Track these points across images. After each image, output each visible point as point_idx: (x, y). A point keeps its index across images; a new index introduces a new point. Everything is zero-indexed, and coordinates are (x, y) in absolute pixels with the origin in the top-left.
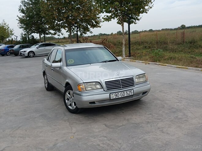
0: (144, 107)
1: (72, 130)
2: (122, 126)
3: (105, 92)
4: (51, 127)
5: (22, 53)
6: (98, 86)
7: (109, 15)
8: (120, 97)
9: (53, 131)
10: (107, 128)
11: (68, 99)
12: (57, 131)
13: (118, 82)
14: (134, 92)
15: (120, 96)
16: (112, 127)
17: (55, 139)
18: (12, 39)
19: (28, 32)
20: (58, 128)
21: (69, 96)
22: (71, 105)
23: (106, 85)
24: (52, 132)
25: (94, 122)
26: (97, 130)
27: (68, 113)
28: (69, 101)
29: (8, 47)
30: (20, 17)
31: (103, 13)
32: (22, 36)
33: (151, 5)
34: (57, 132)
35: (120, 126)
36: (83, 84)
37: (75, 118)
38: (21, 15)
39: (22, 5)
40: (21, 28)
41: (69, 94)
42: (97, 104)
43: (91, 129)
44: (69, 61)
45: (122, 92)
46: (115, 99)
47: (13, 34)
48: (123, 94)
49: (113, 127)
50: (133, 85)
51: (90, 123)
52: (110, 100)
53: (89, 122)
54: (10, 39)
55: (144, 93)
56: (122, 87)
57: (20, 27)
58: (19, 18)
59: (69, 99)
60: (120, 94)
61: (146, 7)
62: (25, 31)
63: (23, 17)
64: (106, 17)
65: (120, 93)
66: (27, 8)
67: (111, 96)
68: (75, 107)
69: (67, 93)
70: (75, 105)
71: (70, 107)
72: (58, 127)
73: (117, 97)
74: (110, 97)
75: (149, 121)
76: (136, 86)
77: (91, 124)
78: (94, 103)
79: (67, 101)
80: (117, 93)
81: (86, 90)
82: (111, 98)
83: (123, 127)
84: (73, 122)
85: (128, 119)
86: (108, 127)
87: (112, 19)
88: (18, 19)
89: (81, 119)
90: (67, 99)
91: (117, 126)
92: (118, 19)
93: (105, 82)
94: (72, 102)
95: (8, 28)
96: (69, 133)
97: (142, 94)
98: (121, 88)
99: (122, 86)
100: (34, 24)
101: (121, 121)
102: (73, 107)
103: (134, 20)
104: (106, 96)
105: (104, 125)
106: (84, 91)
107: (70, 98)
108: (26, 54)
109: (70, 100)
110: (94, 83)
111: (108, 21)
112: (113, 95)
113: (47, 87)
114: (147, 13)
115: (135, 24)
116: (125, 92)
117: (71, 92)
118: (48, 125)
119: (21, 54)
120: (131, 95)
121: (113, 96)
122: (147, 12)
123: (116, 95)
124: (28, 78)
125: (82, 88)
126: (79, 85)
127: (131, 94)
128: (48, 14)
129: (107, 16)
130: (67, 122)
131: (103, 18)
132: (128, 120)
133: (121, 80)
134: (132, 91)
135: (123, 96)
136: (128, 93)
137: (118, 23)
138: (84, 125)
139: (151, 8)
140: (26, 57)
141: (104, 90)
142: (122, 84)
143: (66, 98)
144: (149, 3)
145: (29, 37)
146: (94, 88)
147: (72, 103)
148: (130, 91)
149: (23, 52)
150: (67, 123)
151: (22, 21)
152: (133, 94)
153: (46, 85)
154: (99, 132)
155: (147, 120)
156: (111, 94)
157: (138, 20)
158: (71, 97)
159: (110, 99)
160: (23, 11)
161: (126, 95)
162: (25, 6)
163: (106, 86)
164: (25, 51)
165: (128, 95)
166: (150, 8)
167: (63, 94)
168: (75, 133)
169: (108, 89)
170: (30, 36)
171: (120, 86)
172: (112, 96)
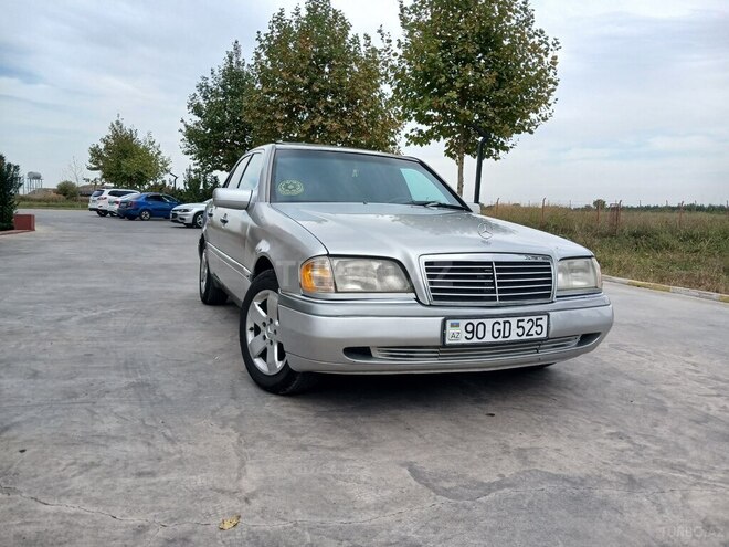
0: (575, 397)
1: (239, 478)
2: (500, 485)
3: (420, 307)
4: (149, 444)
5: (178, 213)
6: (394, 281)
7: (425, 128)
8: (488, 339)
9: (149, 469)
10: (420, 486)
11: (257, 330)
12: (166, 473)
13: (483, 270)
14: (552, 329)
15: (489, 334)
16: (447, 485)
17: (135, 520)
18: (164, 182)
19: (203, 167)
20: (178, 456)
21: (263, 314)
22: (263, 355)
23: (429, 277)
24: (140, 474)
25: (356, 445)
26: (369, 498)
27: (249, 390)
28: (260, 336)
29: (147, 198)
30: (188, 124)
31: (410, 120)
32: (189, 176)
33: (548, 111)
34: (164, 479)
35: (489, 488)
36: (323, 262)
37: (270, 415)
38: (193, 119)
39: (198, 93)
40: (187, 153)
41: (264, 306)
42: (380, 363)
43: (340, 483)
44: (286, 187)
45: (501, 320)
46: (463, 345)
47: (167, 171)
48: (501, 327)
49: (453, 484)
50: (548, 295)
51: (337, 449)
52: (443, 348)
53: (330, 443)
54: (159, 181)
55: (588, 337)
56: (501, 298)
57: (186, 150)
58: (187, 126)
59: (261, 327)
60: (489, 328)
61: (533, 116)
62: (197, 161)
63: (197, 124)
64: (415, 133)
65: (489, 323)
66: (210, 105)
67: (450, 331)
68: (279, 365)
69: (256, 304)
70: (280, 358)
71: (259, 363)
72: (181, 452)
73: (475, 340)
74: (443, 335)
75: (633, 471)
76: (559, 303)
77: (343, 456)
78: (364, 352)
79: (250, 336)
80: (475, 322)
81: (336, 292)
82: (448, 342)
83: (507, 490)
84: (259, 435)
85: (524, 450)
86: (427, 485)
87: (433, 141)
88: (184, 129)
89: (299, 420)
90: (251, 329)
91: (473, 481)
92: (447, 145)
93: (427, 263)
94: (271, 342)
95: (159, 153)
96: (222, 491)
97: (579, 344)
98: (494, 299)
99: (500, 291)
100: (224, 146)
101: (486, 456)
102: (271, 366)
103: (493, 150)
104: (425, 327)
105: (406, 471)
106: (328, 291)
107: (264, 324)
108: (189, 218)
109: (265, 331)
110: (376, 265)
111: (421, 145)
112: (458, 325)
113: (204, 290)
114: (531, 132)
115: (496, 159)
116: (514, 321)
117: (273, 298)
118: (143, 431)
119: (175, 215)
120: (535, 336)
121: (458, 334)
122: (532, 128)
123: (470, 328)
124: (164, 267)
125: (321, 281)
126: (308, 263)
127: (536, 333)
128: (258, 118)
129: (420, 132)
130: (231, 431)
131: (407, 135)
132: (521, 454)
133: (497, 263)
134: (544, 323)
135: (500, 339)
136: (527, 326)
137: (448, 153)
138: (306, 454)
139: (545, 119)
140: (189, 226)
141: (417, 299)
142: (499, 284)
143: (249, 325)
144: (540, 105)
145: (205, 181)
146: (374, 286)
147: (269, 346)
148: (534, 318)
149: (180, 210)
150: (229, 435)
151: (191, 134)
152: (544, 335)
153: (204, 284)
154: (381, 507)
155: (618, 469)
156: (449, 323)
157: (506, 149)
158: (271, 321)
159: (444, 345)
160: (197, 110)
161: (514, 337)
162: (205, 97)
163: (431, 283)
164: (186, 210)
165: (524, 337)
166: (543, 120)
167: (241, 306)
168: (254, 495)
169: (435, 298)
170: (209, 179)
171: (493, 291)
172: (455, 330)
